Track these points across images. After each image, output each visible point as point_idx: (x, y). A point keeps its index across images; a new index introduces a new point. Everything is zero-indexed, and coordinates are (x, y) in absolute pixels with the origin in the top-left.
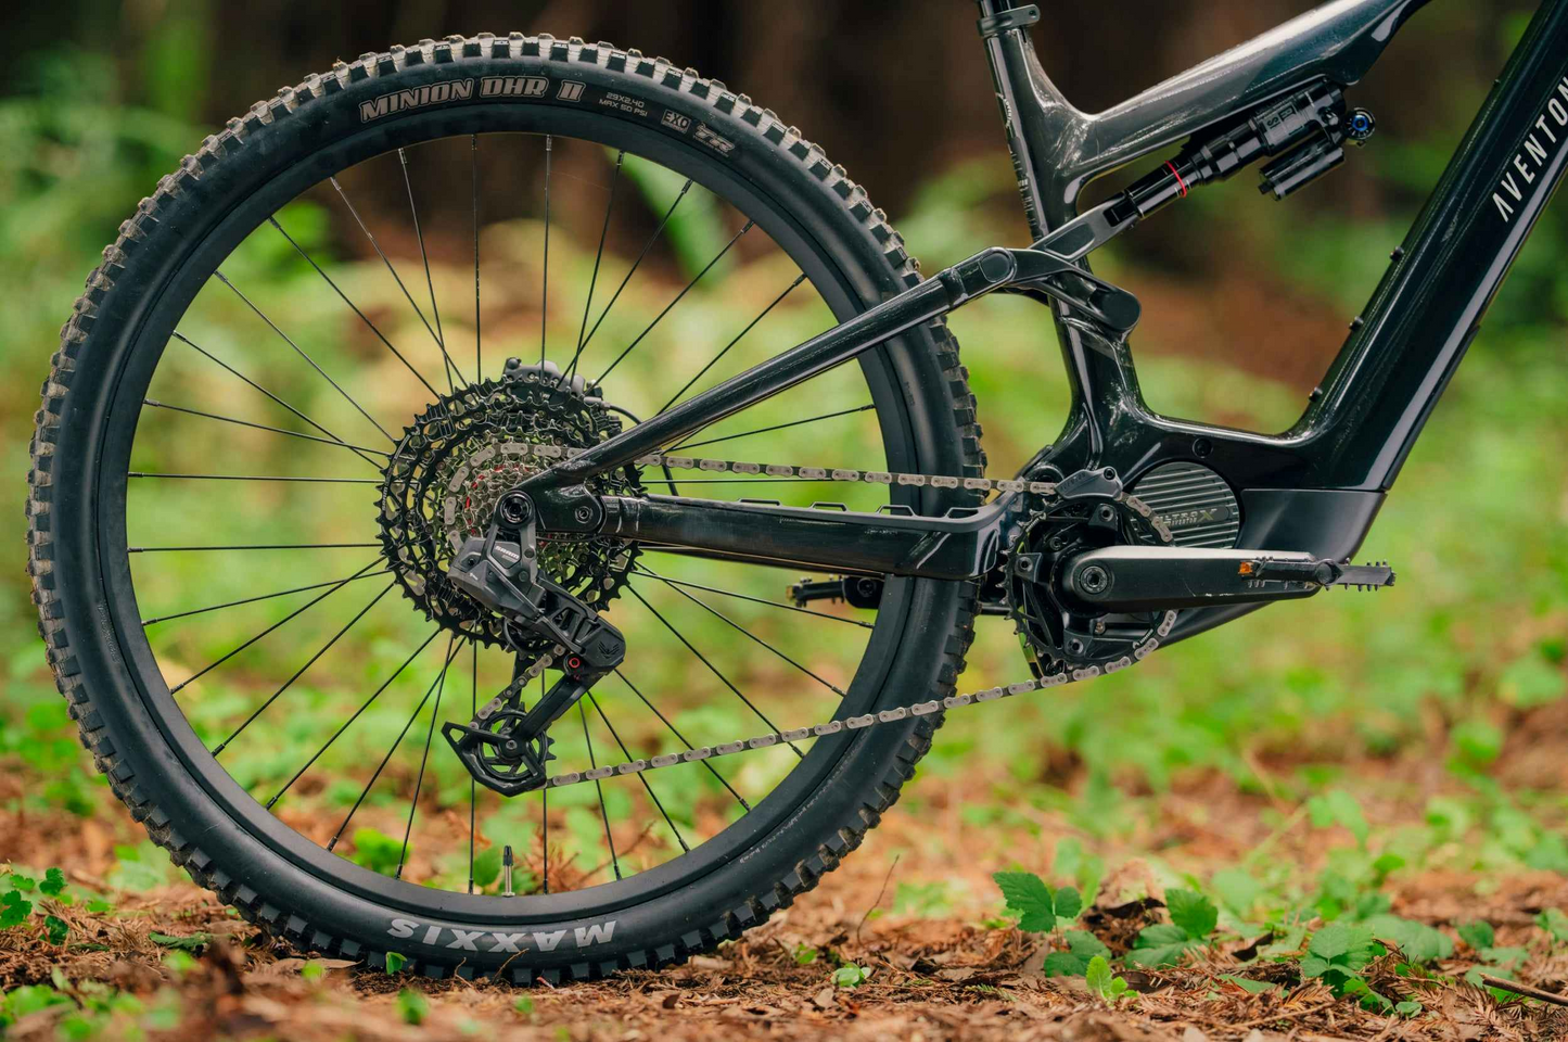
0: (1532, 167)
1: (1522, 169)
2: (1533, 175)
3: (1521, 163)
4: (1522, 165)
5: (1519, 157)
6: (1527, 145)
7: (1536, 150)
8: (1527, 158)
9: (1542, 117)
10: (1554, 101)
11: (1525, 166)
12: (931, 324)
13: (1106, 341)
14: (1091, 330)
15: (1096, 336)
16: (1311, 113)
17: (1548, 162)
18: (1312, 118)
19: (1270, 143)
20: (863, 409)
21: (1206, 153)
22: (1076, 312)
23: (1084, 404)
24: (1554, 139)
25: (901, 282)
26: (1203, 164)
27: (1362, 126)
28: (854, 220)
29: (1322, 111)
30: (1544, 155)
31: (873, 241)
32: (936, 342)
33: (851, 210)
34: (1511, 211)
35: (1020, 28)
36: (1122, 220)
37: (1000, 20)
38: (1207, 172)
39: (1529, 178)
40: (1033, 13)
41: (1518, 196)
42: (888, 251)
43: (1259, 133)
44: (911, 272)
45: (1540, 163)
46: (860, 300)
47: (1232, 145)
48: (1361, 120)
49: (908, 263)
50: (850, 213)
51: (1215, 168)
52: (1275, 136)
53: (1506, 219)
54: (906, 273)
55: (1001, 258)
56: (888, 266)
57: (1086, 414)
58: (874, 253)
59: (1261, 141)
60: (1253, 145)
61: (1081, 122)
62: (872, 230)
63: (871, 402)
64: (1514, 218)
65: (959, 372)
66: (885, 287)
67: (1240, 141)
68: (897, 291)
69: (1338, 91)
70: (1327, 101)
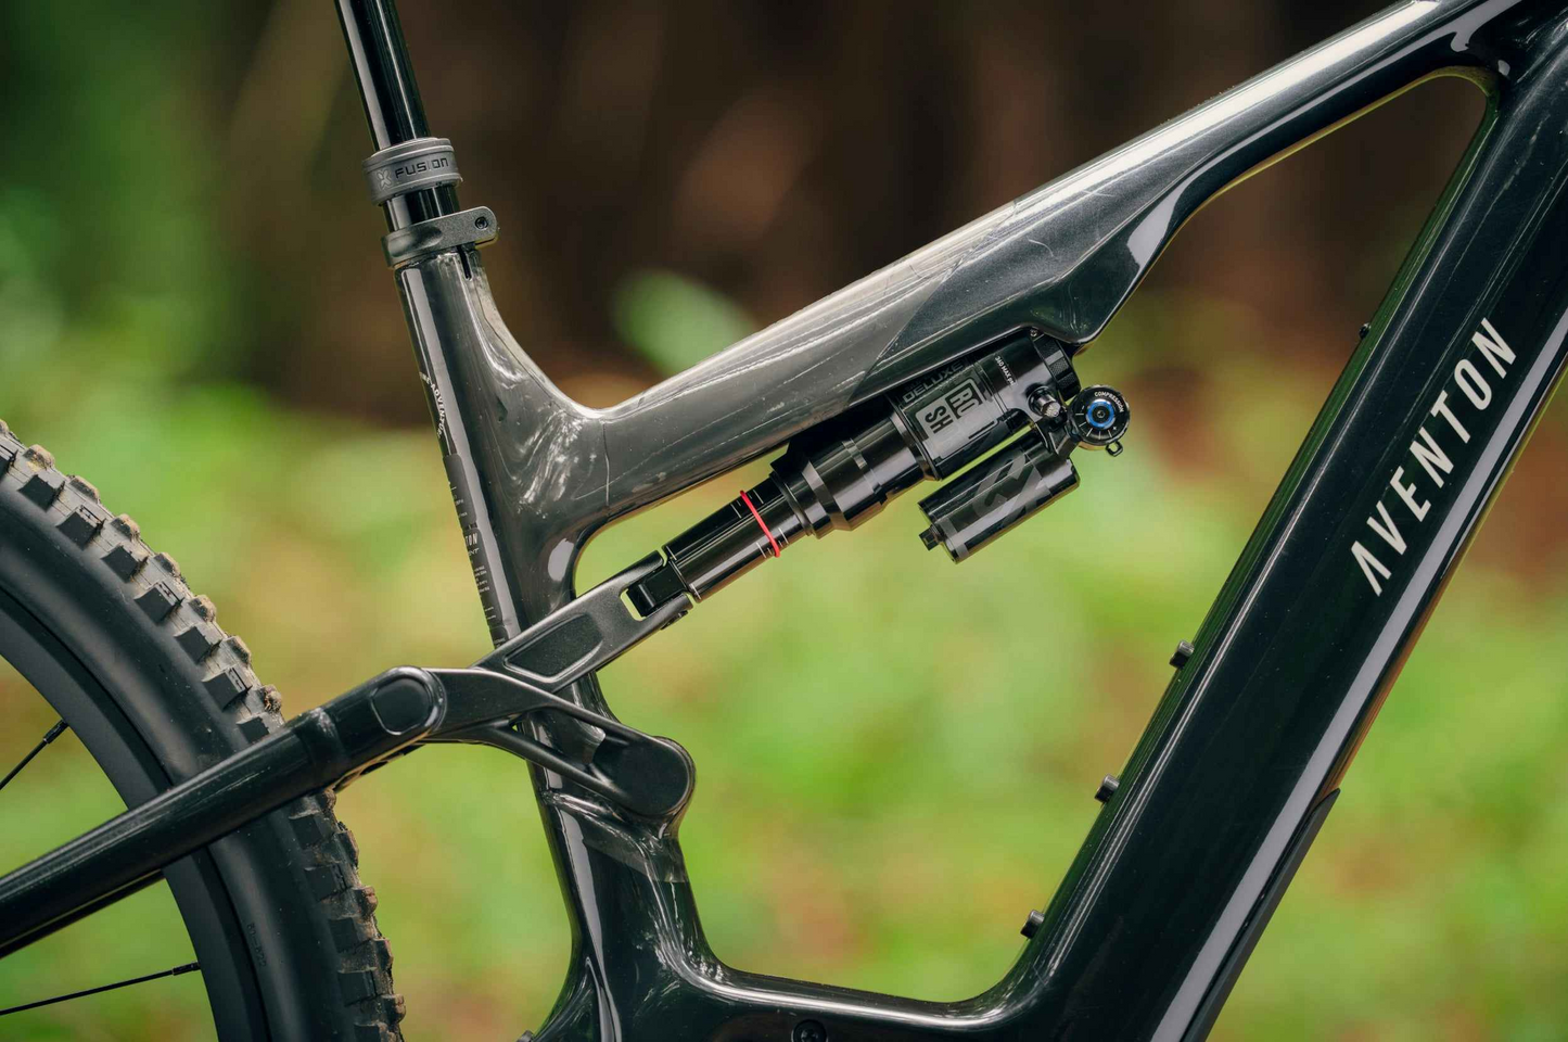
0: (1425, 489)
1: (1407, 495)
2: (1427, 505)
3: (1405, 482)
4: (1407, 488)
5: (1400, 472)
6: (1416, 448)
7: (1430, 456)
8: (1416, 475)
9: (1443, 395)
10: (1464, 364)
11: (1413, 488)
12: (294, 812)
13: (627, 837)
14: (602, 817)
15: (610, 829)
16: (1012, 397)
17: (1456, 480)
18: (1011, 406)
19: (933, 456)
20: (178, 971)
21: (813, 477)
22: (572, 785)
23: (589, 962)
24: (1465, 436)
25: (235, 734)
26: (807, 498)
27: (1106, 418)
28: (145, 621)
29: (1032, 392)
30: (1448, 466)
31: (182, 658)
32: (304, 847)
33: (138, 601)
34: (1387, 574)
35: (459, 249)
36: (659, 605)
37: (423, 234)
38: (816, 512)
39: (1420, 513)
40: (481, 221)
41: (1400, 545)
42: (209, 677)
43: (912, 439)
44: (255, 715)
45: (1440, 482)
46: (162, 768)
47: (861, 463)
48: (1103, 408)
49: (252, 698)
50: (136, 608)
51: (832, 508)
52: (940, 445)
53: (1378, 590)
54: (245, 717)
55: (413, 690)
56: (211, 706)
57: (590, 979)
58: (184, 680)
59: (916, 453)
60: (903, 461)
61: (571, 416)
62: (180, 639)
63: (193, 959)
64: (1395, 589)
65: (351, 901)
66: (210, 744)
67: (876, 456)
68: (227, 751)
69: (1059, 354)
70: (1041, 375)
